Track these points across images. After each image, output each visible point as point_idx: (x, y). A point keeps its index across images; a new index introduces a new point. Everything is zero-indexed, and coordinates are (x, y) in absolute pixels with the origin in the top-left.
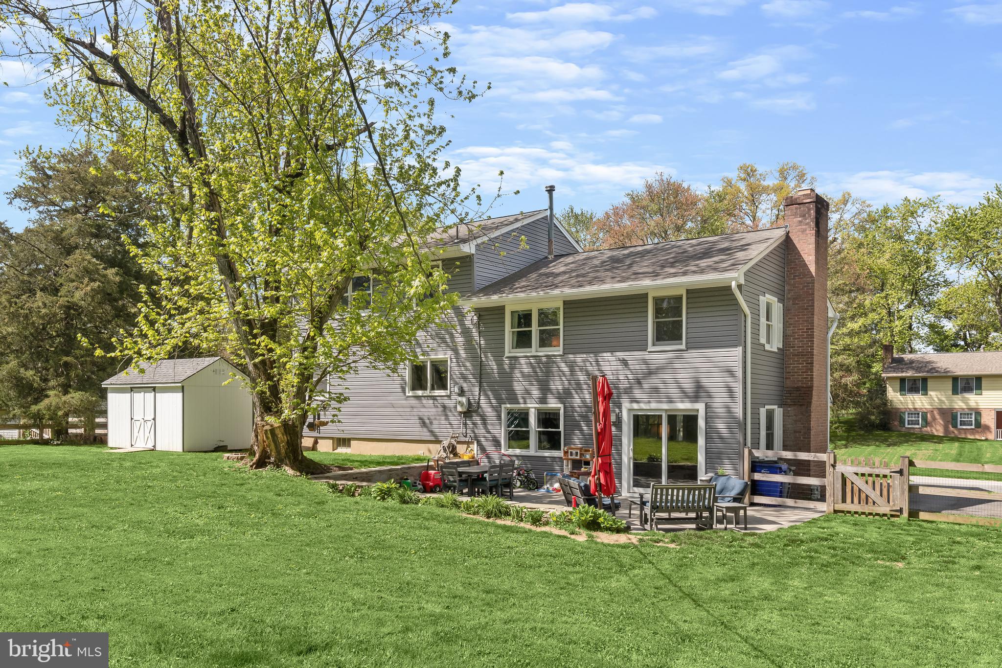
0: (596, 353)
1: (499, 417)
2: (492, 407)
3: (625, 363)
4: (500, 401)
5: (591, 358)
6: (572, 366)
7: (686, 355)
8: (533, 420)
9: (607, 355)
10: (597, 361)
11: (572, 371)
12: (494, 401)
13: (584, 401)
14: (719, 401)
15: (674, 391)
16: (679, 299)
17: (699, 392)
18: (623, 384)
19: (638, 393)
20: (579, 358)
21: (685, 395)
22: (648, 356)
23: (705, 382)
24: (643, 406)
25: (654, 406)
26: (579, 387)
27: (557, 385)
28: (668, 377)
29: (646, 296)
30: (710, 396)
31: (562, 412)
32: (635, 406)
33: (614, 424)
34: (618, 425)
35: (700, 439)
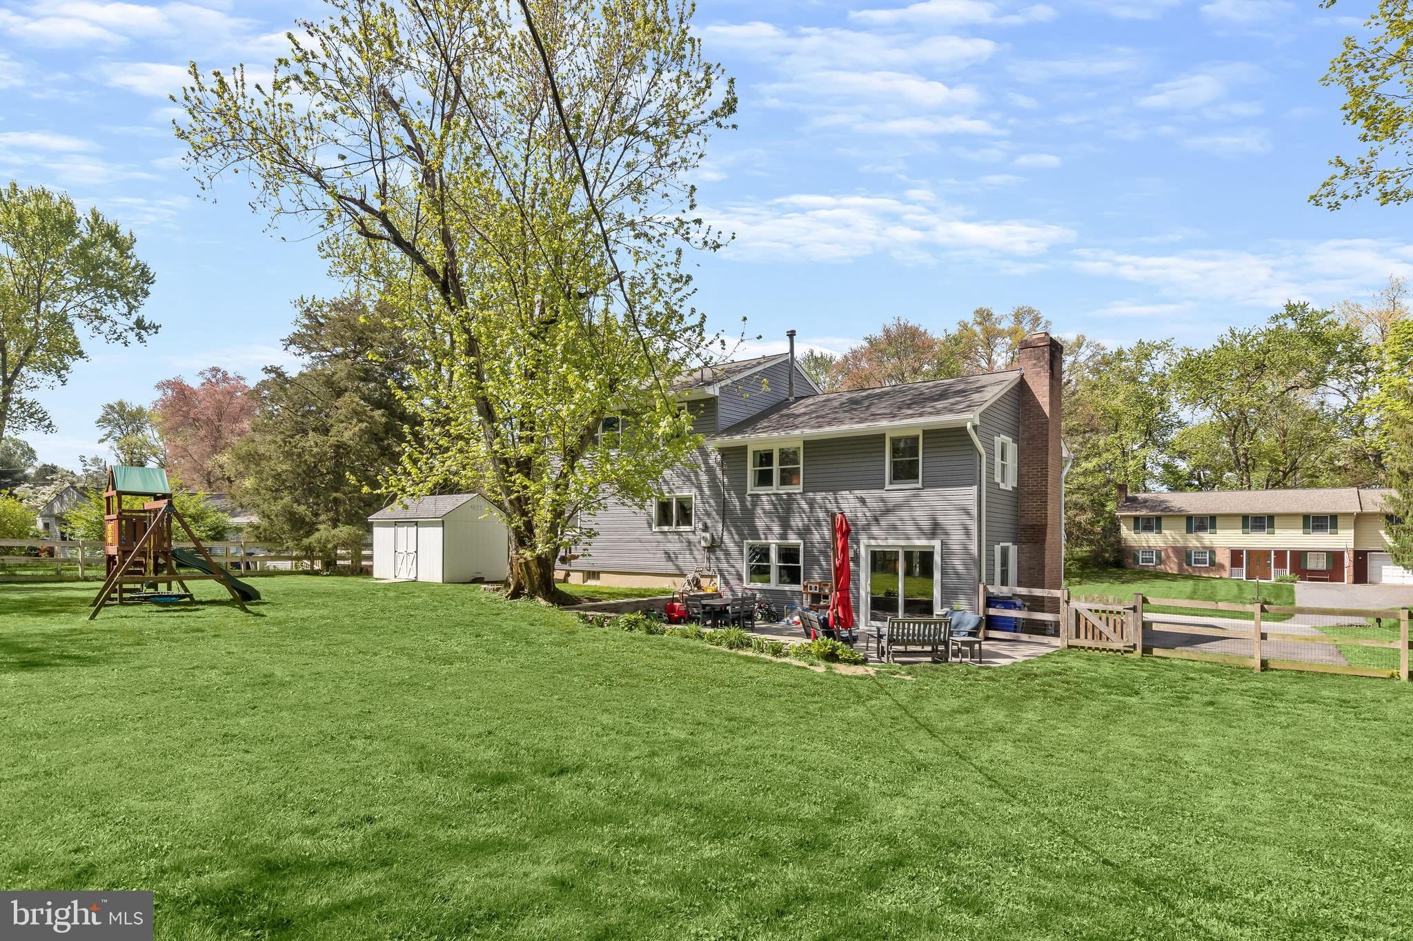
0: (835, 491)
1: (741, 552)
2: (735, 542)
3: (863, 501)
4: (743, 537)
5: (830, 496)
6: (811, 504)
7: (923, 493)
8: (773, 555)
9: (845, 493)
10: (836, 498)
11: (812, 508)
12: (736, 537)
13: (823, 538)
14: (955, 538)
15: (911, 529)
16: (915, 439)
17: (935, 529)
19: (875, 531)
20: (819, 497)
21: (922, 532)
22: (885, 494)
23: (941, 519)
24: (881, 543)
25: (891, 542)
26: (818, 523)
27: (797, 522)
28: (904, 514)
29: (883, 436)
30: (947, 534)
31: (802, 547)
32: (873, 542)
33: (853, 559)
34: (856, 559)
35: (936, 574)
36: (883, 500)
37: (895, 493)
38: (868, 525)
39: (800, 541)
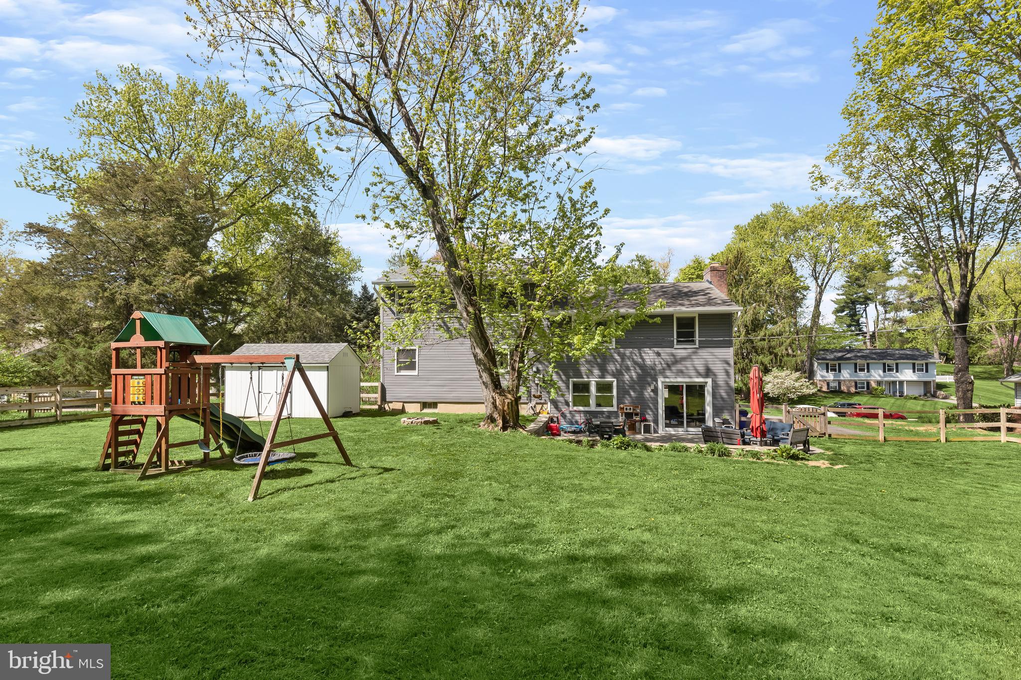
0: (639, 349)
1: (568, 387)
2: (563, 381)
3: (658, 354)
4: (568, 377)
5: (636, 351)
6: (623, 356)
7: (699, 351)
8: (593, 389)
9: (647, 350)
10: (640, 354)
11: (623, 359)
12: (563, 377)
13: (631, 377)
14: (721, 378)
15: (693, 373)
16: (693, 319)
17: (708, 372)
18: (659, 367)
19: (668, 373)
20: (628, 352)
21: (699, 374)
22: (674, 351)
23: (711, 366)
24: (672, 380)
25: (679, 380)
26: (628, 369)
27: (611, 367)
28: (688, 363)
29: (672, 316)
30: (715, 375)
31: (615, 384)
32: (667, 380)
33: (652, 391)
34: (655, 391)
35: (708, 398)
36: (673, 355)
37: (681, 351)
38: (664, 369)
39: (615, 380)
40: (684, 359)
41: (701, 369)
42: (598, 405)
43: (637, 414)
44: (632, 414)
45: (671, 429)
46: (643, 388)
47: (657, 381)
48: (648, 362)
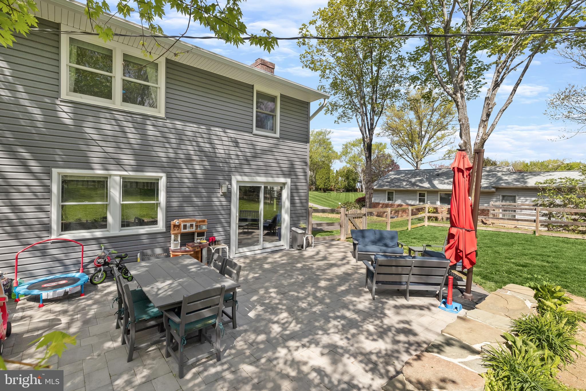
3: (236, 143)
5: (203, 130)
7: (280, 142)
9: (218, 130)
18: (234, 161)
19: (246, 169)
20: (189, 128)
22: (253, 139)
24: (250, 179)
33: (224, 195)
34: (228, 195)
35: (286, 202)
36: (252, 144)
37: (261, 139)
38: (240, 164)
39: (164, 176)
40: (265, 152)
41: (285, 165)
42: (125, 224)
43: (201, 234)
44: (193, 234)
45: (245, 249)
46: (211, 191)
47: (230, 181)
48: (220, 151)
